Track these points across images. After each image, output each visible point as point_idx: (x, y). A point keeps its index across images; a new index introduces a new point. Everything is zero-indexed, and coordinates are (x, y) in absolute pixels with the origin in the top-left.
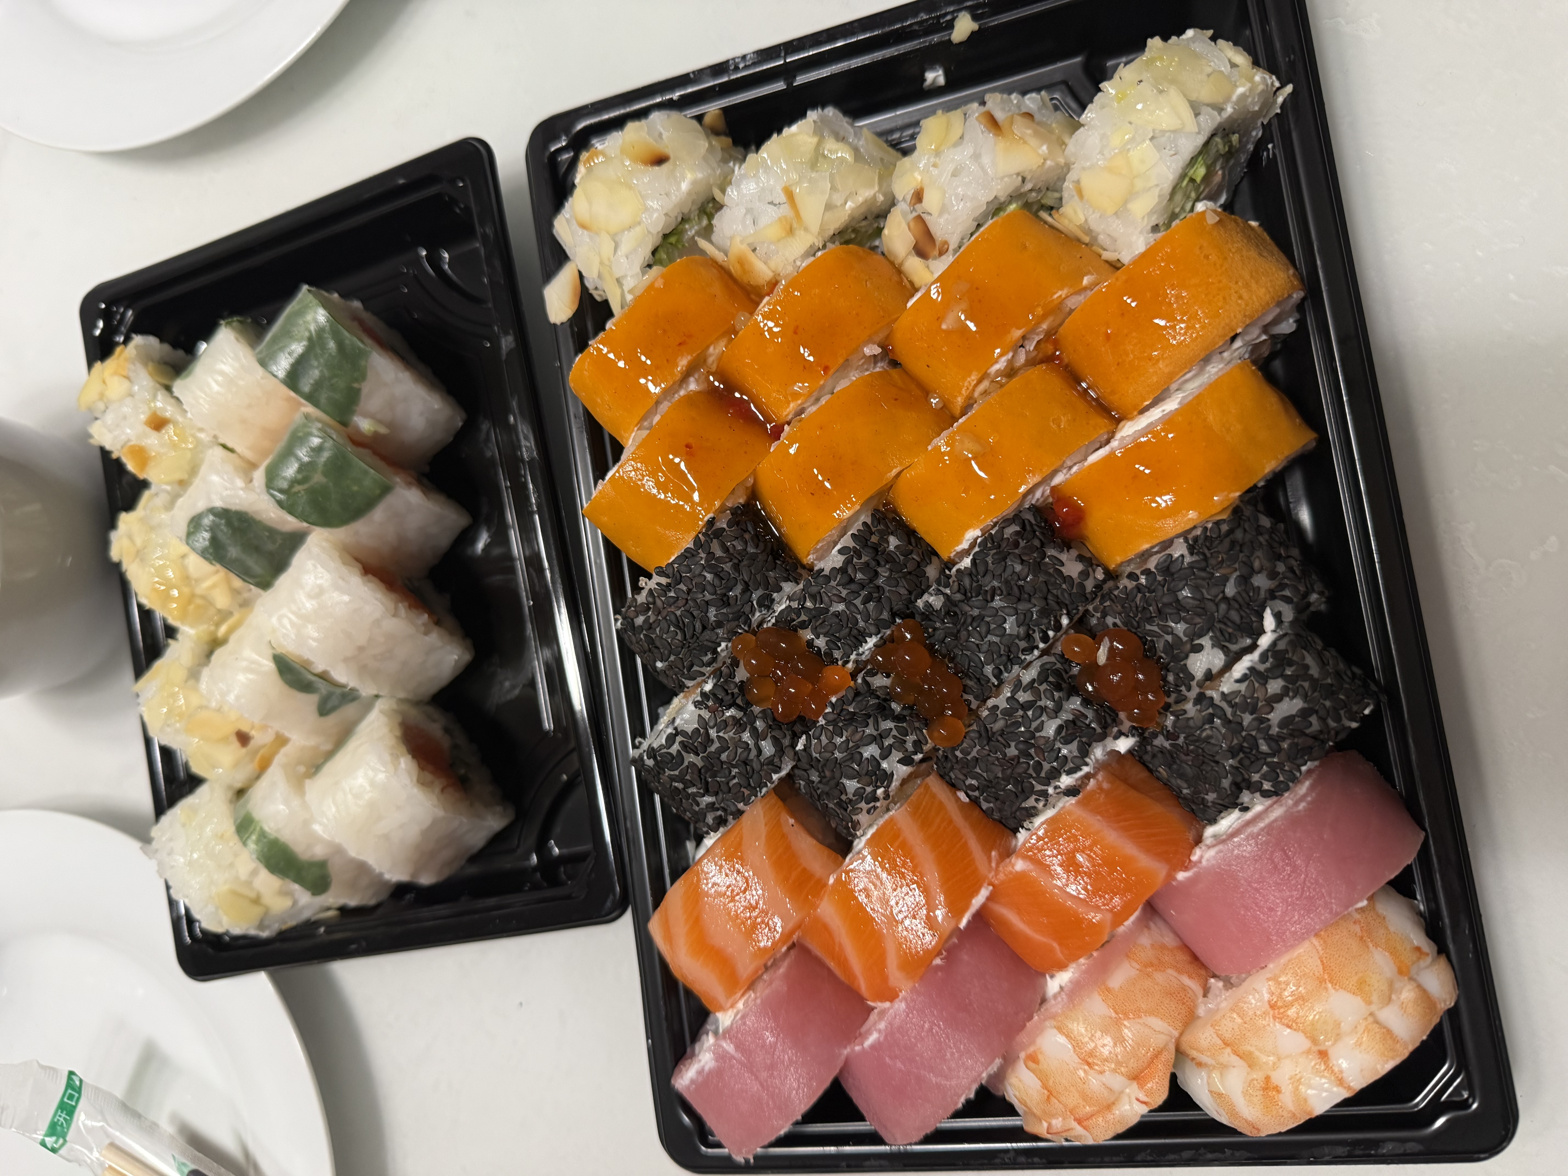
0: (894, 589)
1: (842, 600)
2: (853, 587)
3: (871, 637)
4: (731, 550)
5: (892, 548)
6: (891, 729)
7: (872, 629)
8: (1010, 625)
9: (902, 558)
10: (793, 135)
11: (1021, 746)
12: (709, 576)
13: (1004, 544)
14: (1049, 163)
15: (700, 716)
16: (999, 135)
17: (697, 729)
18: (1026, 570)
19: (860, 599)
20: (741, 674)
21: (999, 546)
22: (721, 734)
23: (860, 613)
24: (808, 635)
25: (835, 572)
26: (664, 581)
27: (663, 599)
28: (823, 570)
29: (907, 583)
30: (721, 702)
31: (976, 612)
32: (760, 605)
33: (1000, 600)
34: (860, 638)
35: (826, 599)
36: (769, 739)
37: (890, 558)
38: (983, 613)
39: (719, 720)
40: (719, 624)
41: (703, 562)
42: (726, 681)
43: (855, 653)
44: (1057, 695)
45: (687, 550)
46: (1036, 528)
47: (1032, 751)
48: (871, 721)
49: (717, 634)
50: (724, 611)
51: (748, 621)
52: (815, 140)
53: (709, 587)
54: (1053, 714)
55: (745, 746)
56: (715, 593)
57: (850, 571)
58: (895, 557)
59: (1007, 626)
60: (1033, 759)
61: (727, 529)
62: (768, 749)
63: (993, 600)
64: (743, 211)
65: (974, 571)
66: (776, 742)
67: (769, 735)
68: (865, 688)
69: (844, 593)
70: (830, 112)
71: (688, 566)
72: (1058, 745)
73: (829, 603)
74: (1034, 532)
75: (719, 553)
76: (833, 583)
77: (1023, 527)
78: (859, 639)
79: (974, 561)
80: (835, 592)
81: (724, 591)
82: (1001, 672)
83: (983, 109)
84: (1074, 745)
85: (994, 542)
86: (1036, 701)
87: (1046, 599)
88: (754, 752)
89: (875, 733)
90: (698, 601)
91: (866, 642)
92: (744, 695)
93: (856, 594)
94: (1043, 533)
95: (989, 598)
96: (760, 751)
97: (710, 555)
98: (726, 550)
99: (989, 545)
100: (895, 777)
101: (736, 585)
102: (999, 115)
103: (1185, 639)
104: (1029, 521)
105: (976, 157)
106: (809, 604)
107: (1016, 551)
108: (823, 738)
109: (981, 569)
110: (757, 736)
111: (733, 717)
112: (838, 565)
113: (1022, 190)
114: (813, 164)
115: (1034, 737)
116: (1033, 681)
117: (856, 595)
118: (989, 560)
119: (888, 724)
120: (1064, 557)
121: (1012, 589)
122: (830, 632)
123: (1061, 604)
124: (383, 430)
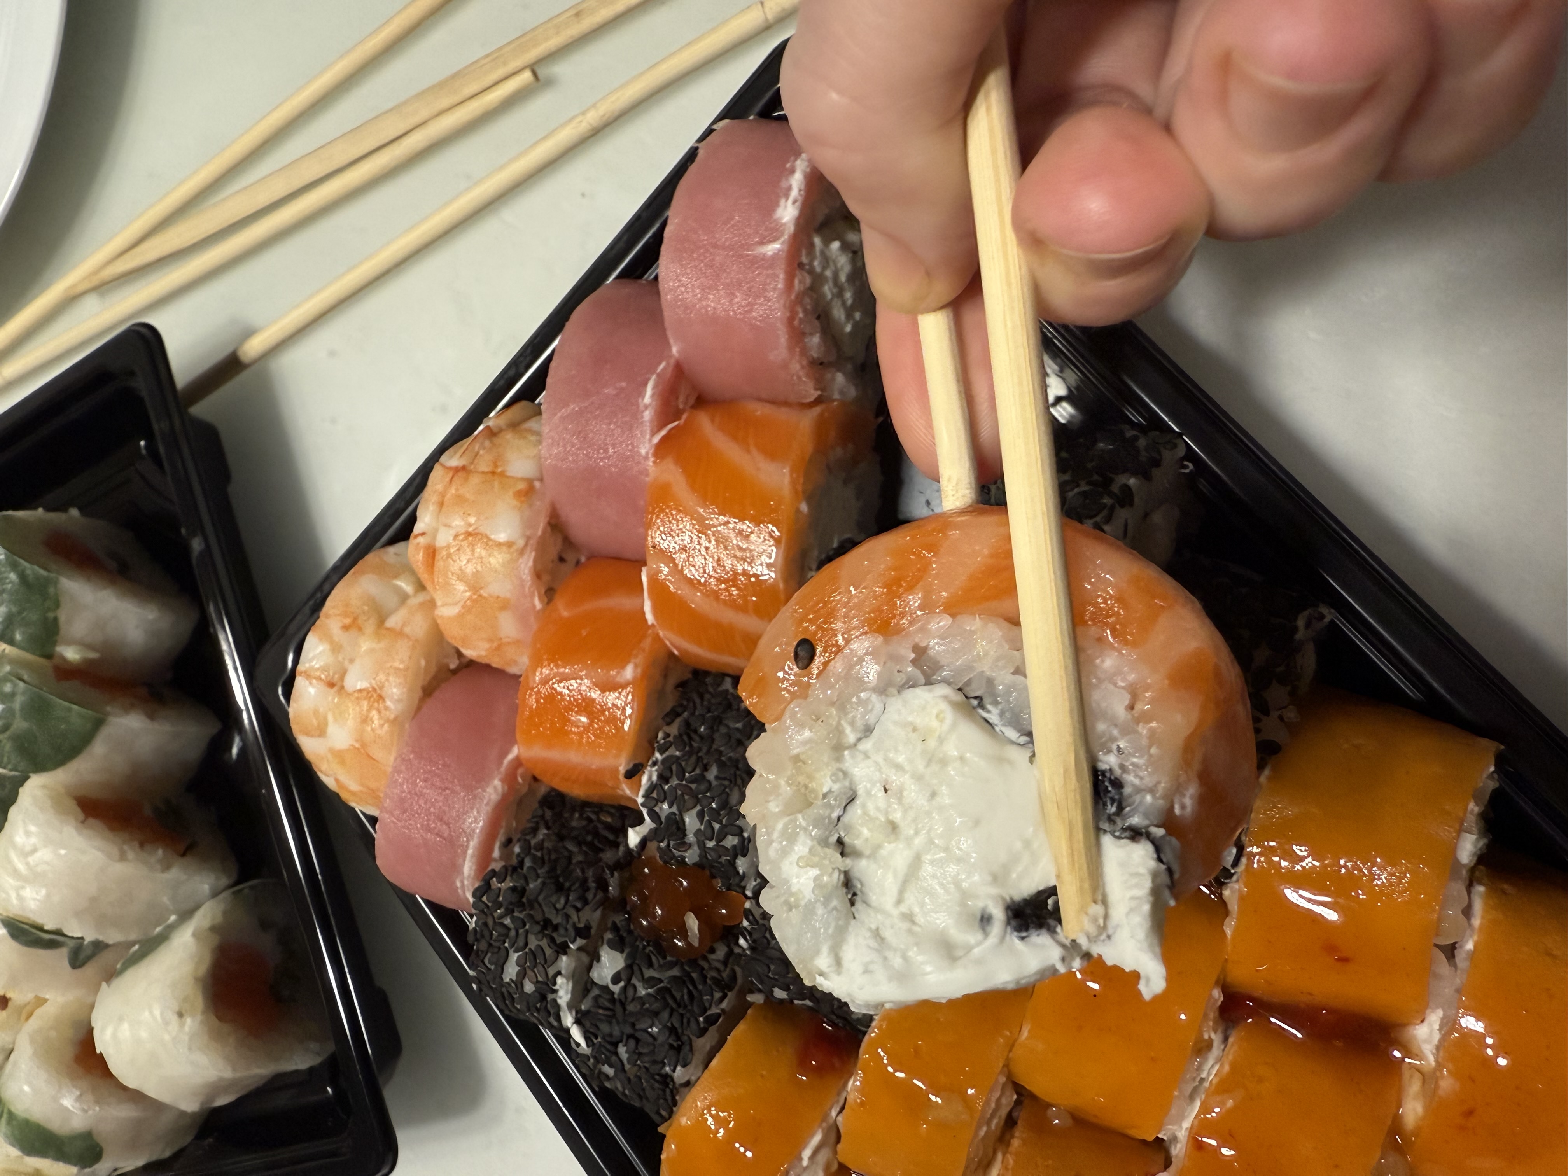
44: (711, 856)
47: (694, 787)
54: (699, 836)
72: (676, 809)
84: (664, 817)
103: (634, 981)
115: (701, 803)
124: (93, 655)
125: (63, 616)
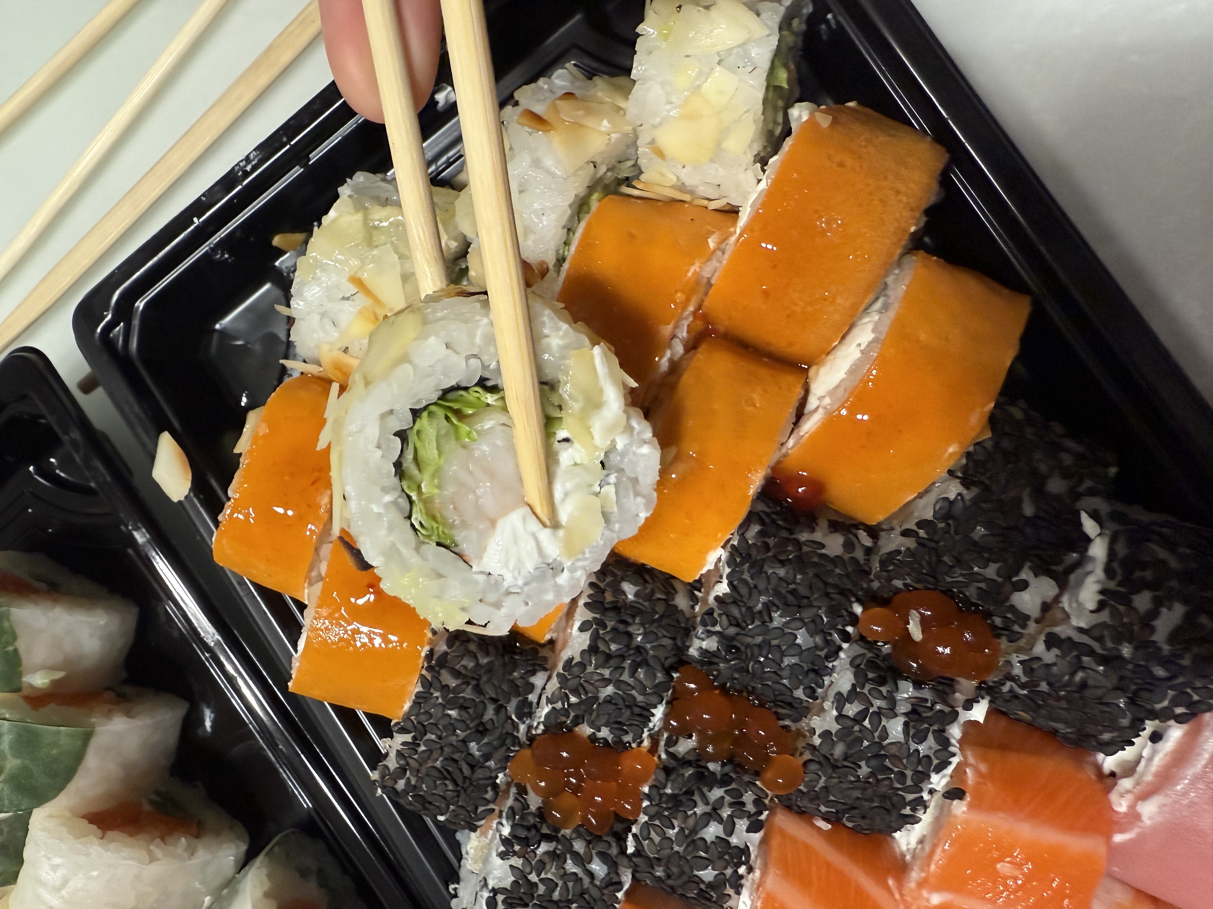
0: (655, 644)
1: (607, 682)
2: (613, 662)
3: (655, 707)
4: (463, 672)
5: (631, 597)
6: (723, 798)
7: (653, 699)
8: (802, 638)
9: (646, 604)
10: (334, 220)
11: (873, 763)
12: (452, 713)
13: (754, 553)
14: (614, 136)
15: (511, 866)
16: (550, 131)
17: (514, 882)
18: (791, 572)
19: (626, 672)
20: (534, 801)
21: (749, 555)
22: (543, 876)
23: (633, 688)
24: (586, 730)
25: (587, 657)
26: (408, 738)
27: (416, 757)
28: (573, 658)
29: (667, 631)
30: (526, 842)
31: (759, 639)
32: (520, 718)
33: (780, 616)
34: (645, 713)
35: (589, 687)
36: (596, 859)
37: (634, 610)
38: (767, 637)
39: (533, 863)
40: (487, 757)
41: (440, 700)
42: (522, 818)
43: (646, 730)
44: (884, 690)
45: (418, 696)
46: (774, 516)
47: (887, 763)
48: (697, 797)
49: (489, 768)
50: (486, 740)
51: (516, 741)
52: (359, 216)
53: (459, 725)
54: (891, 713)
55: (574, 878)
56: (468, 728)
57: (602, 647)
58: (639, 606)
59: (799, 641)
60: (892, 771)
61: (449, 651)
62: (598, 868)
63: (771, 620)
64: (317, 317)
65: (737, 596)
66: (604, 857)
67: (594, 852)
68: (673, 763)
69: (606, 673)
70: (360, 177)
71: (427, 712)
72: (913, 746)
73: (595, 691)
74: (774, 521)
75: (453, 683)
76: (590, 669)
77: (762, 523)
78: (645, 716)
79: (731, 584)
80: (597, 678)
81: (476, 722)
82: (814, 691)
83: (519, 110)
84: (931, 740)
85: (741, 554)
86: (867, 709)
87: (827, 595)
88: (586, 880)
89: (708, 809)
90: (454, 743)
91: (653, 715)
92: (546, 822)
93: (619, 668)
94: (784, 520)
95: (767, 619)
96: (591, 875)
97: (445, 688)
98: (456, 674)
99: (738, 560)
100: (751, 849)
101: (485, 707)
102: (539, 109)
103: (1000, 580)
104: (764, 512)
105: (536, 163)
106: (573, 699)
107: (770, 554)
108: (653, 835)
109: (744, 591)
110: (582, 861)
111: (547, 853)
112: (585, 646)
113: (598, 176)
114: (370, 241)
115: (882, 747)
116: (854, 686)
117: (620, 671)
118: (746, 576)
119: (717, 793)
120: (818, 536)
121: (785, 598)
122: (611, 721)
123: (844, 593)
124: (59, 675)
125: (21, 645)
